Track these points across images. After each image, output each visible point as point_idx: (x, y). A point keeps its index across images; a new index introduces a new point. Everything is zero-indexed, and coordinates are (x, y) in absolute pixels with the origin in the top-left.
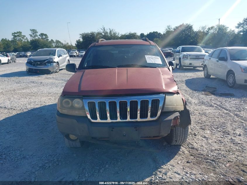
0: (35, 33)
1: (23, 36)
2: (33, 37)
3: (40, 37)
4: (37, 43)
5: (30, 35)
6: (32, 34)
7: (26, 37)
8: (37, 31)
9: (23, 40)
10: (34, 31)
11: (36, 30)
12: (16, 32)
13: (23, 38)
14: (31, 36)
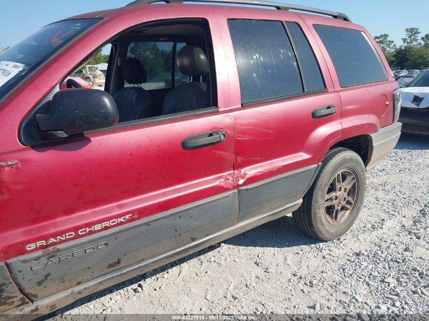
0: (413, 35)
1: (390, 41)
2: (408, 43)
3: (423, 43)
4: (408, 54)
5: (402, 39)
6: (407, 38)
7: (394, 43)
8: (419, 31)
9: (388, 49)
10: (413, 32)
11: (417, 29)
12: (379, 36)
13: (388, 45)
14: (404, 40)
